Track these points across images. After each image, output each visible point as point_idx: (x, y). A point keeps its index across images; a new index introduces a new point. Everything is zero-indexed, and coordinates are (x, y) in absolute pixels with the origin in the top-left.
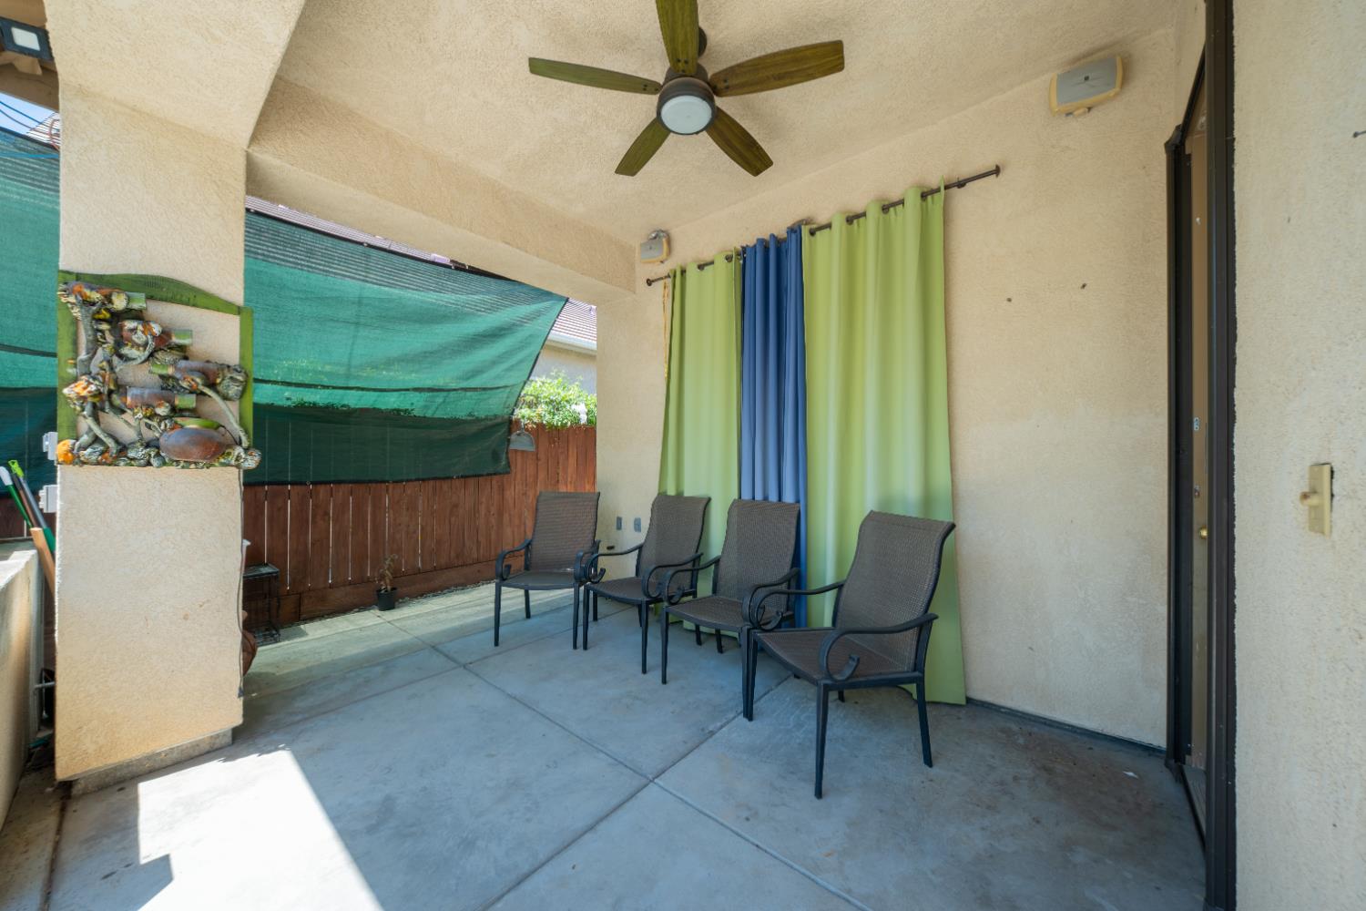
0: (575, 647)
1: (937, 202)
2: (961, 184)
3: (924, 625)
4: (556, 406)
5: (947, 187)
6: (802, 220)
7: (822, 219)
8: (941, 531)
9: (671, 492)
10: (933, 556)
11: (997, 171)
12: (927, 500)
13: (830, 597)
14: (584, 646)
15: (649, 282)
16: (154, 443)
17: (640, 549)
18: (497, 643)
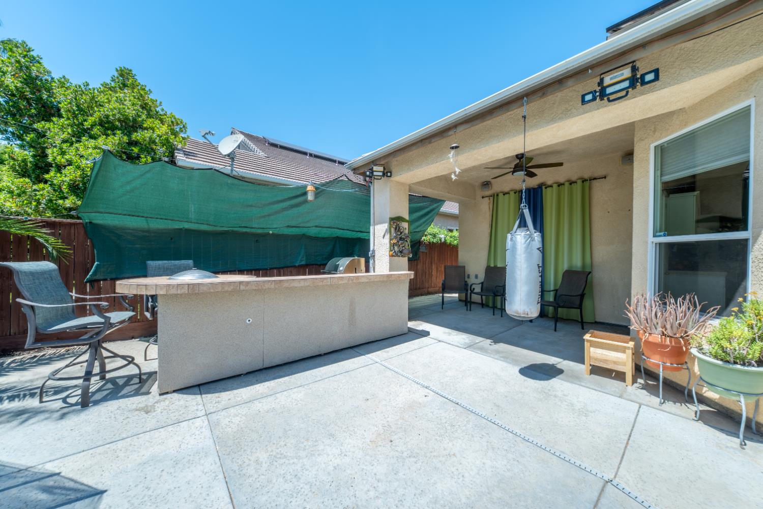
0: (467, 310)
1: (587, 184)
2: (595, 179)
3: (582, 296)
4: (434, 236)
5: (590, 180)
6: (542, 183)
7: (549, 183)
8: (587, 273)
9: (492, 265)
10: (585, 280)
11: (605, 177)
12: (584, 265)
13: (552, 294)
14: (470, 310)
15: (483, 197)
16: (401, 252)
17: (482, 283)
18: (442, 308)
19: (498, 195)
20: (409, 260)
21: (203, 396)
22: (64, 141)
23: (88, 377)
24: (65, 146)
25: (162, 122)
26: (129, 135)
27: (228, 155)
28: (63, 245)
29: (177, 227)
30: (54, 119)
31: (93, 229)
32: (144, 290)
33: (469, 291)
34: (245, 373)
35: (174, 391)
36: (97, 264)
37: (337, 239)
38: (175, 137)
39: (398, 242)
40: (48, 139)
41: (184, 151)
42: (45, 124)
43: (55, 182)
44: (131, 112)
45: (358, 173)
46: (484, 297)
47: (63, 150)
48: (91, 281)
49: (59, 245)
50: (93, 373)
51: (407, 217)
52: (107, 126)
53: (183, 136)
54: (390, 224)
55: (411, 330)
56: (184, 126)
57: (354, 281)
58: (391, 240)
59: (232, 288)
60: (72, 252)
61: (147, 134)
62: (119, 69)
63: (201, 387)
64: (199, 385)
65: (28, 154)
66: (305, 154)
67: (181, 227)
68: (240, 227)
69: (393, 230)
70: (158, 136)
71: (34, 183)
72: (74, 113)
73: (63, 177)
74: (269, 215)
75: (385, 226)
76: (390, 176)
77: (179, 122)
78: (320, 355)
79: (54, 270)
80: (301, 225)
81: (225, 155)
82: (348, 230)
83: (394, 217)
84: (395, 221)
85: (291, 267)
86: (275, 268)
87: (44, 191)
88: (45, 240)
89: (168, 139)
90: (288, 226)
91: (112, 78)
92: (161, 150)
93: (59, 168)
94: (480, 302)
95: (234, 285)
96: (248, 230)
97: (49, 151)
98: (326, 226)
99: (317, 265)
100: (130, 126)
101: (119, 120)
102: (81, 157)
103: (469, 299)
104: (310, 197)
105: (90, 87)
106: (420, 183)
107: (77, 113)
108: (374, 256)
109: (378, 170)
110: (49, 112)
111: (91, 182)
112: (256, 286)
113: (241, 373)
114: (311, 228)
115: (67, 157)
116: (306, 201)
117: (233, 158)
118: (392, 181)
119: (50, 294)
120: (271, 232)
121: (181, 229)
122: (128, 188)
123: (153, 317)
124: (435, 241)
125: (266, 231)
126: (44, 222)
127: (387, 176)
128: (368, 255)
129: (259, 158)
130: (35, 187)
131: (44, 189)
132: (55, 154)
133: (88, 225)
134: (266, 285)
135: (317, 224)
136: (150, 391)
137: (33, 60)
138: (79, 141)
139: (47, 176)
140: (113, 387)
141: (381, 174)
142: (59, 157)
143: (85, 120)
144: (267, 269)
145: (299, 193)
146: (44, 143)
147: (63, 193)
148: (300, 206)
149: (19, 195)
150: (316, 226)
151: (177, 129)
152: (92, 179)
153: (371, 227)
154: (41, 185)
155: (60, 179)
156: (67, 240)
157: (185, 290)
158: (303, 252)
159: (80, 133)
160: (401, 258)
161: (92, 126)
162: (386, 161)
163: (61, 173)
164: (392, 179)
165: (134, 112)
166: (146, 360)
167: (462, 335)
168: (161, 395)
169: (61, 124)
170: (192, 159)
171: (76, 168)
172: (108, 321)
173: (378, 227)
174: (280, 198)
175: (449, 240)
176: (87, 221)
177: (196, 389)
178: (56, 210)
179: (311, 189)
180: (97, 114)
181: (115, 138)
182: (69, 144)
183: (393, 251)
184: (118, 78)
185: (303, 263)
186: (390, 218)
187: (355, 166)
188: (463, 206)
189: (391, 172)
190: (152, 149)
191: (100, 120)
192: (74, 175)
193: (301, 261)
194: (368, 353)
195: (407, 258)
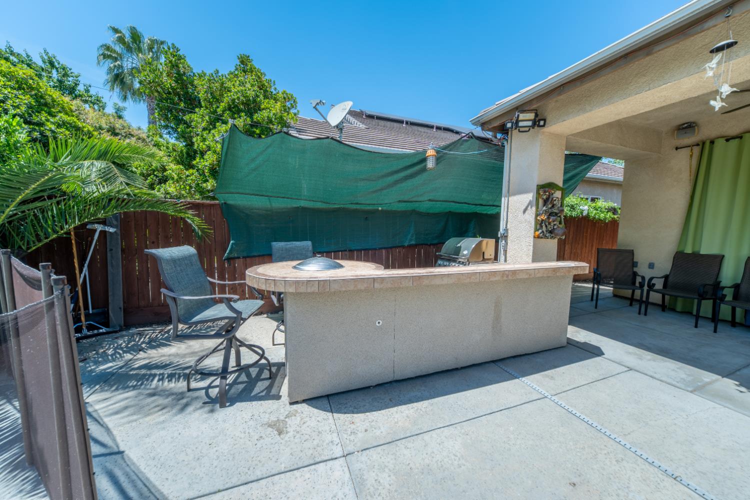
0: (639, 313)
4: (573, 207)
14: (645, 314)
15: (677, 149)
16: (551, 232)
17: (666, 277)
18: (596, 308)
19: (712, 142)
20: (560, 241)
21: (334, 414)
22: (204, 129)
23: (224, 375)
24: (205, 133)
25: (276, 100)
26: (251, 117)
27: (337, 126)
28: (206, 226)
29: (295, 206)
30: (197, 110)
31: (226, 209)
32: (273, 286)
33: (646, 288)
34: (375, 384)
35: (304, 401)
36: (232, 243)
37: (450, 214)
38: (288, 115)
39: (548, 218)
40: (193, 128)
41: (296, 128)
42: (191, 115)
43: (200, 167)
44: (251, 94)
45: (490, 127)
46: (667, 297)
47: (204, 137)
48: (229, 259)
49: (204, 225)
50: (229, 371)
51: (561, 184)
52: (234, 109)
53: (294, 111)
54: (538, 193)
55: (571, 343)
56: (294, 102)
57: (510, 278)
58: (537, 215)
59: (366, 286)
60: (212, 231)
61: (265, 114)
62: (240, 57)
63: (330, 398)
64: (328, 396)
65: (181, 145)
66: (401, 122)
67: (299, 206)
68: (352, 204)
69: (541, 202)
70: (274, 114)
71: (187, 170)
72: (209, 102)
73: (205, 162)
74: (382, 189)
75: (530, 197)
76: (544, 126)
77: (290, 97)
78: (457, 369)
79: (194, 255)
80: (414, 199)
81: (334, 127)
82: (466, 203)
83: (543, 183)
84: (547, 189)
85: (400, 247)
86: (384, 248)
87: (192, 175)
88: (192, 221)
89: (282, 117)
90: (400, 201)
91: (236, 67)
92: (276, 127)
93: (203, 154)
94: (660, 302)
95: (367, 283)
96: (358, 207)
97: (194, 140)
98: (441, 199)
99: (427, 245)
100: (251, 107)
101: (243, 103)
102: (217, 142)
103: (644, 299)
104: (430, 164)
105: (220, 74)
106: (583, 134)
107: (211, 100)
108: (506, 237)
109: (526, 118)
110: (193, 103)
111: (222, 162)
112: (392, 284)
113: (370, 385)
114: (424, 203)
115: (207, 143)
116: (424, 169)
117: (341, 129)
118: (543, 132)
119: (191, 281)
120: (380, 209)
121: (298, 208)
122: (253, 166)
123: (279, 303)
124: (574, 214)
125: (375, 207)
126: (192, 204)
127: (539, 126)
128: (498, 234)
129: (361, 130)
130: (187, 173)
131: (193, 174)
132: (199, 142)
133: (224, 206)
134: (403, 283)
135: (431, 198)
136: (280, 394)
137: (180, 58)
138: (215, 127)
139: (194, 162)
140: (247, 380)
141: (530, 123)
142: (201, 144)
143: (218, 107)
144: (375, 249)
145: (416, 160)
146: (190, 132)
147: (206, 177)
148: (415, 177)
149: (177, 181)
150: (430, 200)
151: (288, 104)
152: (223, 158)
153: (503, 199)
154: (191, 171)
155: (204, 164)
156: (208, 221)
157: (315, 289)
158: (412, 231)
159: (215, 120)
160: (549, 240)
161: (224, 111)
162: (538, 105)
163: (203, 159)
164: (545, 129)
165: (253, 93)
166: (274, 345)
167: (666, 361)
168: (291, 404)
169: (202, 113)
170: (304, 135)
171: (214, 152)
172: (240, 316)
173: (514, 199)
174: (395, 168)
175: (593, 213)
176: (222, 202)
177: (325, 401)
178: (202, 192)
179: (432, 154)
180: (226, 100)
181: (241, 120)
182: (208, 132)
183: (540, 231)
184: (240, 66)
185: (413, 242)
186: (537, 185)
187: (486, 119)
188: (633, 164)
189: (545, 120)
190: (270, 128)
191: (229, 105)
192: (212, 159)
193: (411, 240)
194: (523, 376)
195: (556, 240)
